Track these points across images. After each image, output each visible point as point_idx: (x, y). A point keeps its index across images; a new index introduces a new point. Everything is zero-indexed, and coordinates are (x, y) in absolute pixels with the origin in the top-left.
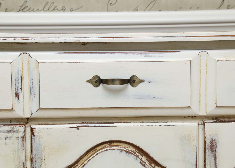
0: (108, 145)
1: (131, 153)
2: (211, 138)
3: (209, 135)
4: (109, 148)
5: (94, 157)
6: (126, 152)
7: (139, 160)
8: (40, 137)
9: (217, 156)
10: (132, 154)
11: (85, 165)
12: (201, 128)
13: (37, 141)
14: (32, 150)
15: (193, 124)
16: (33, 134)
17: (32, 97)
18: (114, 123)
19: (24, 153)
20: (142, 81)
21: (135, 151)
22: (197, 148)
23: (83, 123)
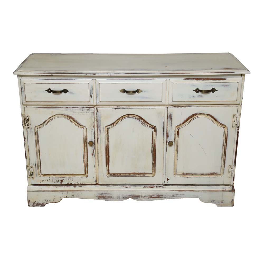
0: (128, 116)
2: (170, 113)
5: (122, 120)
6: (135, 119)
7: (140, 122)
8: (100, 112)
9: (172, 120)
10: (138, 119)
11: (118, 123)
12: (166, 109)
13: (99, 114)
14: (97, 117)
15: (163, 108)
16: (97, 111)
17: (97, 97)
18: (130, 107)
19: (94, 119)
20: (142, 91)
22: (164, 117)
23: (118, 107)
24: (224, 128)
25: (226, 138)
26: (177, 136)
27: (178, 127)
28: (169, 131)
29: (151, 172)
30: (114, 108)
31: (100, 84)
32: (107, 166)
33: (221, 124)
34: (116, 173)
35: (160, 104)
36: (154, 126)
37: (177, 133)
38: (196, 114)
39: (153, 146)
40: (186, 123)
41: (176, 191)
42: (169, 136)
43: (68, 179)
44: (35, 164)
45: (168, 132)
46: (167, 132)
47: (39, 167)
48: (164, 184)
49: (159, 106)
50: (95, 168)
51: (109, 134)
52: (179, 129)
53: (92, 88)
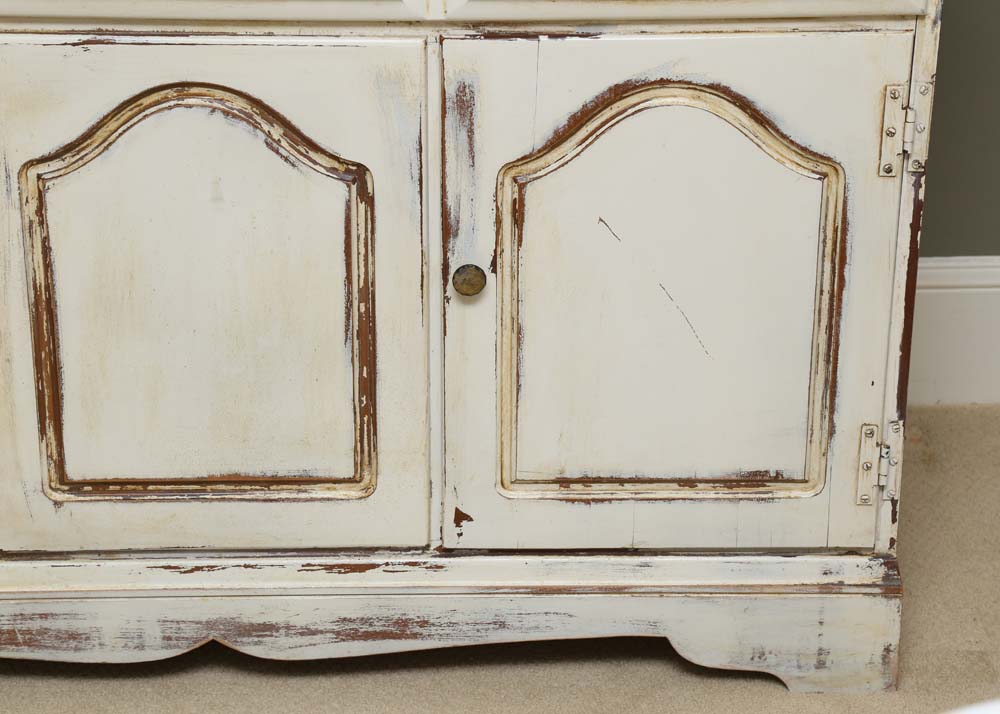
0: (175, 94)
1: (240, 117)
2: (460, 79)
3: (455, 71)
4: (176, 102)
5: (135, 124)
6: (226, 113)
7: (263, 136)
9: (475, 127)
10: (243, 119)
11: (110, 144)
12: (434, 52)
15: (408, 43)
18: (187, 35)
21: (251, 111)
23: (100, 31)
24: (825, 175)
25: (835, 243)
26: (513, 234)
27: (520, 171)
28: (458, 198)
29: (349, 472)
30: (75, 38)
32: (50, 432)
33: (804, 152)
34: (110, 476)
35: (391, 17)
36: (354, 164)
37: (514, 211)
38: (636, 87)
39: (356, 294)
40: (568, 148)
41: (516, 590)
42: (456, 235)
45: (451, 202)
46: (444, 205)
48: (435, 544)
49: (386, 30)
51: (51, 215)
52: (522, 187)
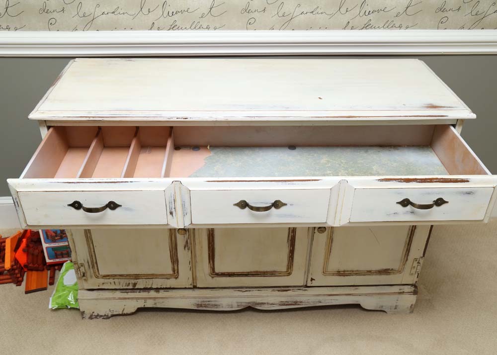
29: (285, 270)
31: (190, 191)
34: (226, 272)
41: (324, 295)
43: (144, 282)
44: (86, 261)
47: (95, 265)
48: (305, 285)
50: (189, 266)
53: (173, 199)
